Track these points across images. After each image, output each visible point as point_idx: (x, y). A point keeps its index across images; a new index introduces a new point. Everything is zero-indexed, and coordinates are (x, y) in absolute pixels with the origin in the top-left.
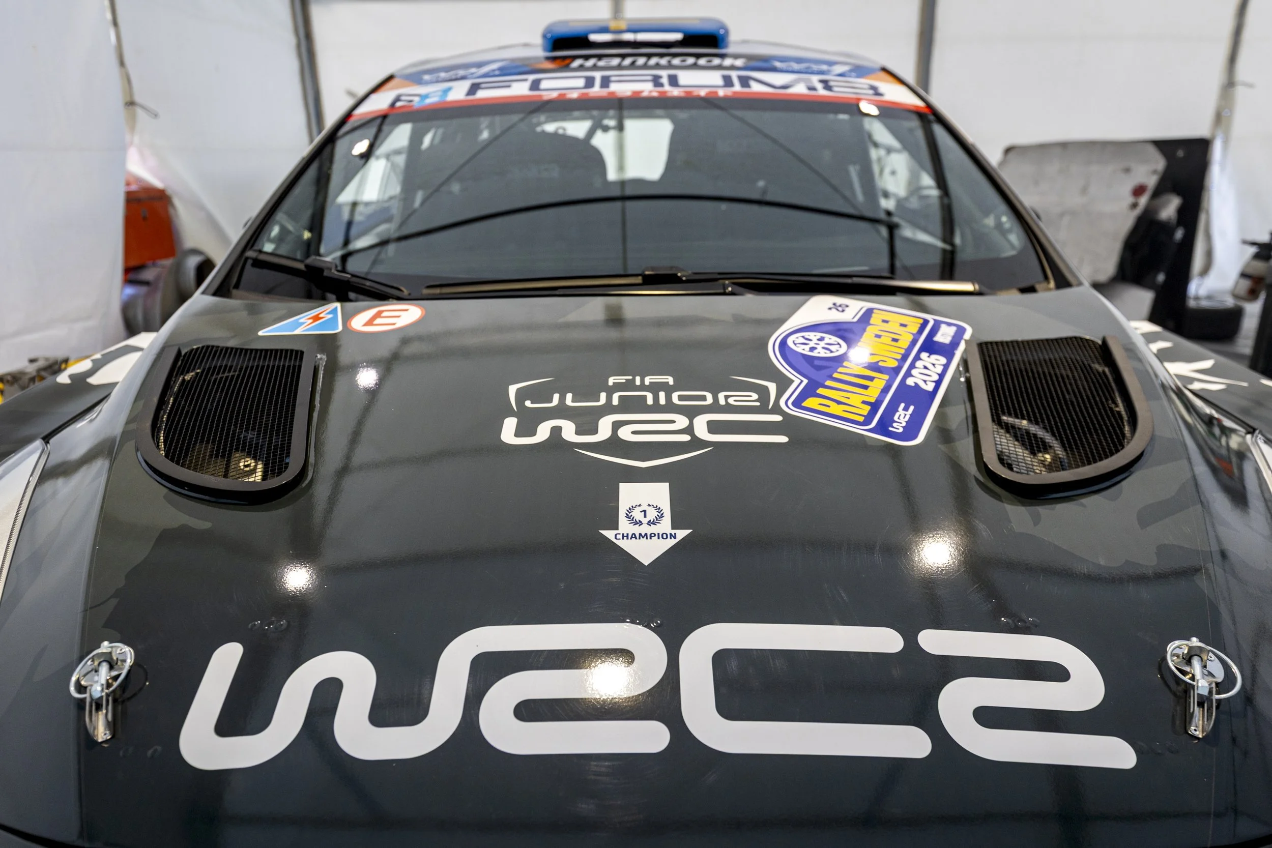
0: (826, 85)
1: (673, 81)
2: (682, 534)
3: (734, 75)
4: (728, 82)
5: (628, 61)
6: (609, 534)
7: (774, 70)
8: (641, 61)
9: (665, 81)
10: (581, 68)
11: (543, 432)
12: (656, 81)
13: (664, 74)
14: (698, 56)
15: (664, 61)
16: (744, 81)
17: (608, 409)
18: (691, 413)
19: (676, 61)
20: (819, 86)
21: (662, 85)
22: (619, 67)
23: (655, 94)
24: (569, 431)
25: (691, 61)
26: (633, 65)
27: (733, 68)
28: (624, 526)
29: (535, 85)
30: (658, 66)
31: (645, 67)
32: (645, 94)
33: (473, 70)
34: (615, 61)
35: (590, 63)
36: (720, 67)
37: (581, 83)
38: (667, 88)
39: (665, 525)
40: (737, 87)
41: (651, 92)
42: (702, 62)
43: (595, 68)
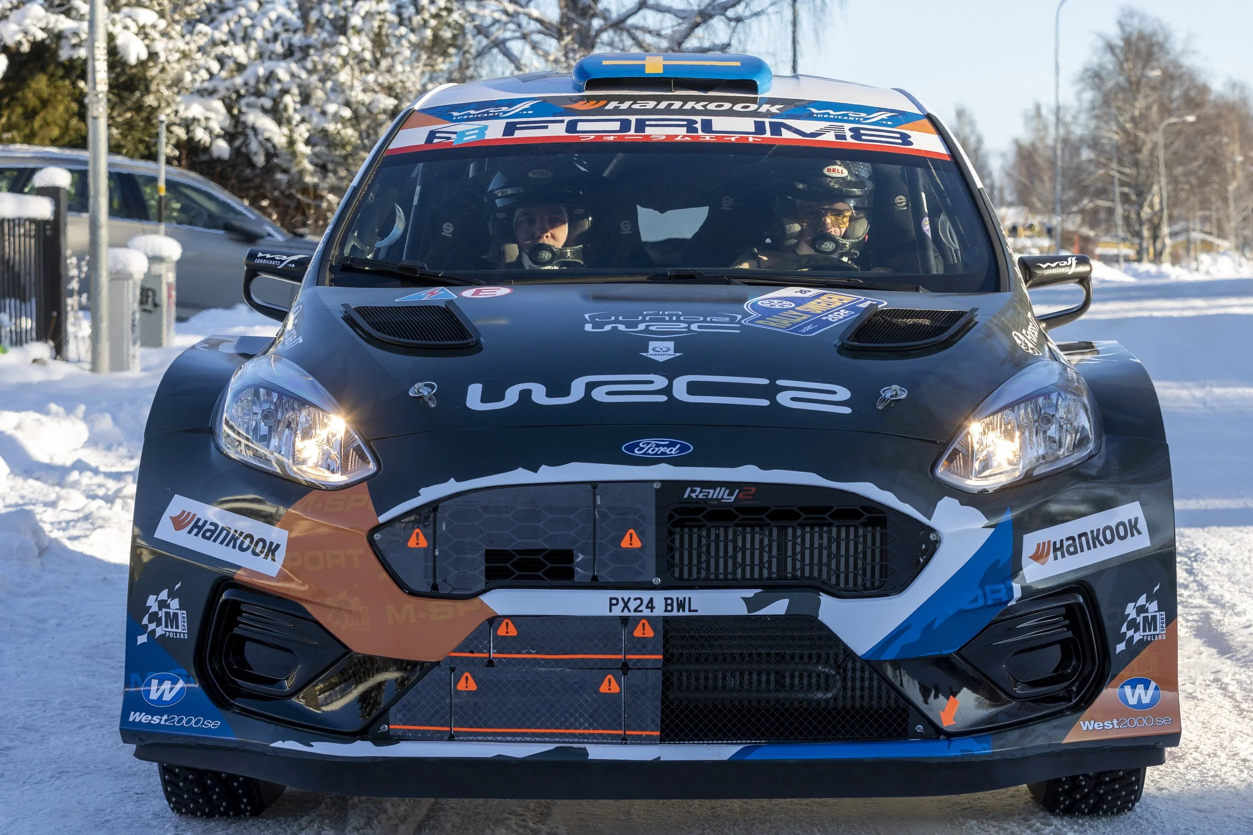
0: (856, 133)
1: (707, 126)
2: (678, 355)
3: (767, 121)
4: (760, 128)
5: (663, 105)
6: (645, 354)
7: (810, 117)
8: (677, 105)
9: (698, 126)
10: (616, 111)
11: (608, 328)
12: (690, 127)
13: (698, 119)
14: (735, 101)
15: (699, 106)
16: (776, 128)
17: (644, 321)
18: (690, 323)
19: (712, 106)
20: (849, 134)
21: (696, 130)
22: (654, 111)
23: (687, 138)
24: (622, 327)
25: (727, 106)
26: (668, 111)
27: (768, 114)
28: (651, 351)
29: (572, 127)
30: (693, 111)
31: (680, 111)
32: (679, 138)
33: (504, 109)
34: (651, 105)
35: (625, 106)
36: (754, 114)
37: (616, 126)
38: (700, 133)
39: (672, 352)
40: (768, 135)
41: (684, 136)
42: (738, 107)
43: (630, 111)
